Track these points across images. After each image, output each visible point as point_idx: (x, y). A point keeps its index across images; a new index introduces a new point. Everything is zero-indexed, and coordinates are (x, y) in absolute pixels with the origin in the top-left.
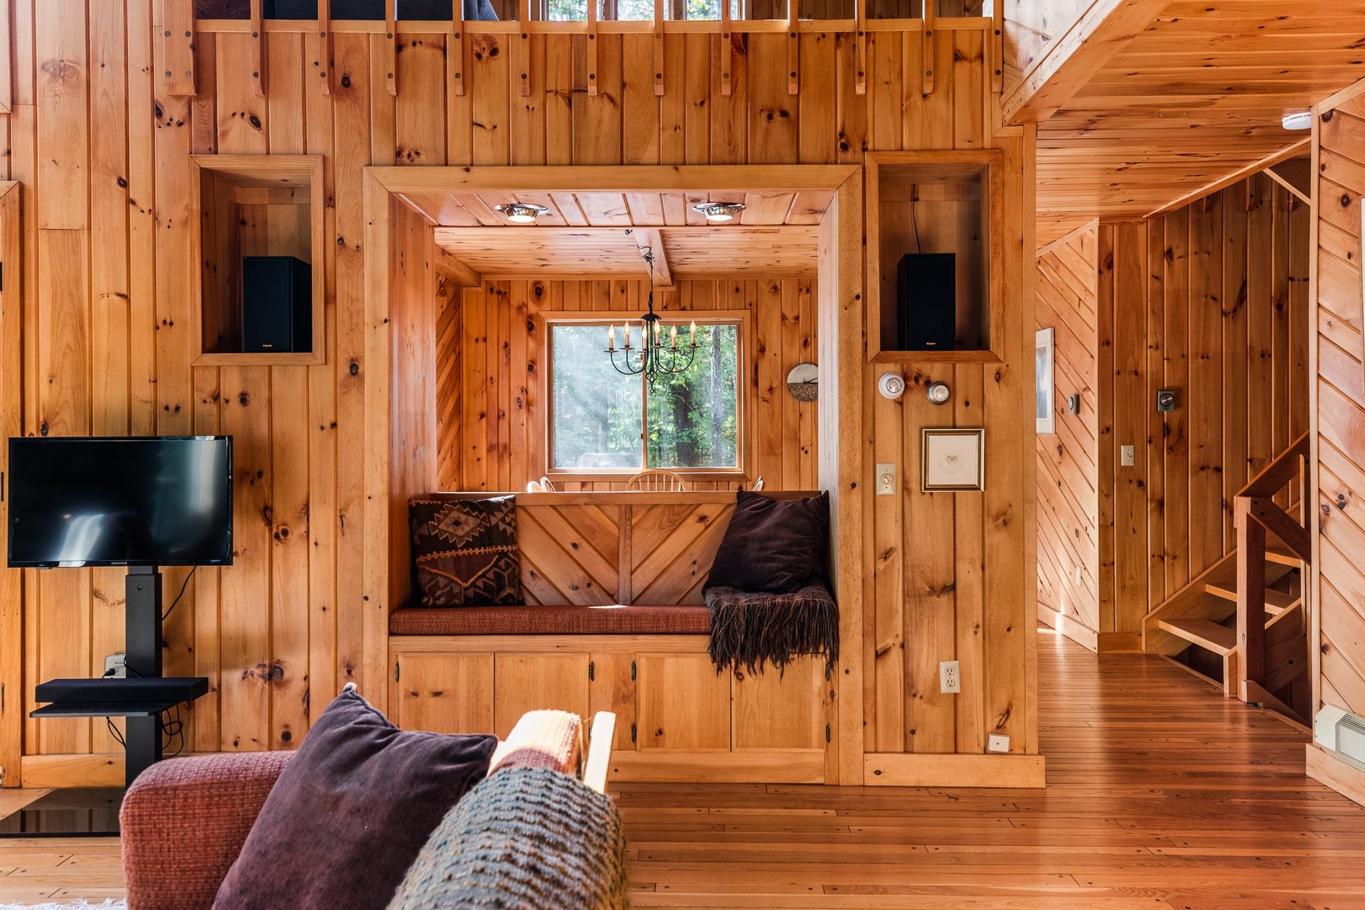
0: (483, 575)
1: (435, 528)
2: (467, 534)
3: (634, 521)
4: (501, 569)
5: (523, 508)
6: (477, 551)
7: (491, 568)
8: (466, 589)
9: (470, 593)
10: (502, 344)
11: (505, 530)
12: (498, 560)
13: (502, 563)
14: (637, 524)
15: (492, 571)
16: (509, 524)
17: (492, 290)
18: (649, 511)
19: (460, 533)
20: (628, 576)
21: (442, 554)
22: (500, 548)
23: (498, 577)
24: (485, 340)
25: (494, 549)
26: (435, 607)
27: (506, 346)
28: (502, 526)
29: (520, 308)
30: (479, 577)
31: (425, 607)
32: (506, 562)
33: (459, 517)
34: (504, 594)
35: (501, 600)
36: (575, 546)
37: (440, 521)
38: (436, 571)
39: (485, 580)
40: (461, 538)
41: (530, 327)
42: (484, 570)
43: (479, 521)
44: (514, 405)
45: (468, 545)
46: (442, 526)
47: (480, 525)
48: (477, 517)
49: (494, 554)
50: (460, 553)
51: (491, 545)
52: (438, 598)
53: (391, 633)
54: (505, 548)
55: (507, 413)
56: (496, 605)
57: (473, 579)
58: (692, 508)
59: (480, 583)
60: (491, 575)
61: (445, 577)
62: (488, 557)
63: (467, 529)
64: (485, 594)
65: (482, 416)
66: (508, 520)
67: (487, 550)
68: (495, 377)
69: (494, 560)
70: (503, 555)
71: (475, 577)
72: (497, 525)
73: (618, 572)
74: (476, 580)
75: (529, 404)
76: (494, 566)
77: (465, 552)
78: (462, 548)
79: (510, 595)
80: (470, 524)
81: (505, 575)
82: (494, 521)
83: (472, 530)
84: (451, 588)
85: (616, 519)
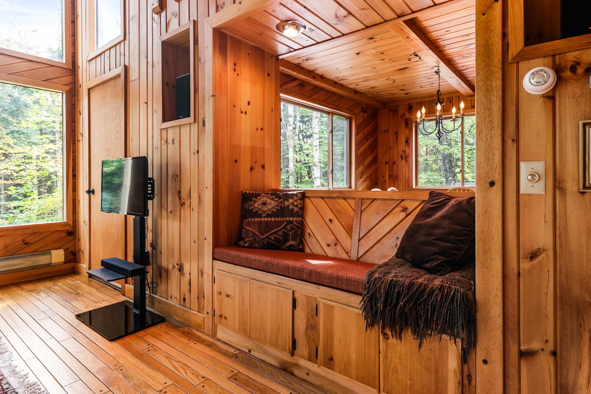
0: (275, 233)
1: (252, 205)
2: (269, 210)
3: (363, 208)
4: (288, 230)
5: (308, 197)
6: (273, 219)
7: (281, 229)
8: (263, 239)
9: (265, 242)
10: (395, 132)
11: (293, 209)
12: (286, 225)
13: (288, 227)
14: (364, 210)
15: (282, 231)
16: (297, 206)
17: (390, 110)
18: (371, 202)
19: (265, 209)
20: (357, 242)
21: (253, 219)
22: (288, 219)
23: (286, 235)
24: (388, 131)
25: (284, 219)
26: (244, 247)
27: (396, 133)
28: (291, 207)
29: (402, 116)
30: (272, 234)
31: (239, 246)
32: (291, 227)
33: (267, 201)
34: (288, 244)
35: (287, 247)
36: (331, 221)
37: (255, 202)
38: (249, 228)
39: (276, 235)
40: (265, 212)
41: (407, 124)
42: (276, 230)
43: (277, 203)
44: (400, 158)
45: (268, 216)
46: (256, 205)
47: (277, 206)
48: (277, 201)
49: (284, 221)
50: (263, 219)
51: (282, 216)
52: (245, 243)
53: (214, 259)
54: (291, 219)
55: (397, 162)
56: (284, 249)
57: (268, 234)
58: (398, 202)
59: (272, 237)
60: (280, 233)
61: (252, 232)
62: (279, 223)
63: (269, 207)
64: (275, 243)
65: (386, 163)
66: (295, 203)
67: (280, 219)
68: (392, 147)
69: (284, 225)
70: (289, 222)
71: (270, 233)
72: (288, 206)
73: (351, 238)
74: (270, 235)
75: (406, 157)
76: (283, 228)
77: (266, 219)
78: (264, 217)
79: (292, 245)
80: (272, 204)
81: (290, 234)
82: (286, 203)
83: (272, 208)
84: (255, 238)
85: (353, 206)
